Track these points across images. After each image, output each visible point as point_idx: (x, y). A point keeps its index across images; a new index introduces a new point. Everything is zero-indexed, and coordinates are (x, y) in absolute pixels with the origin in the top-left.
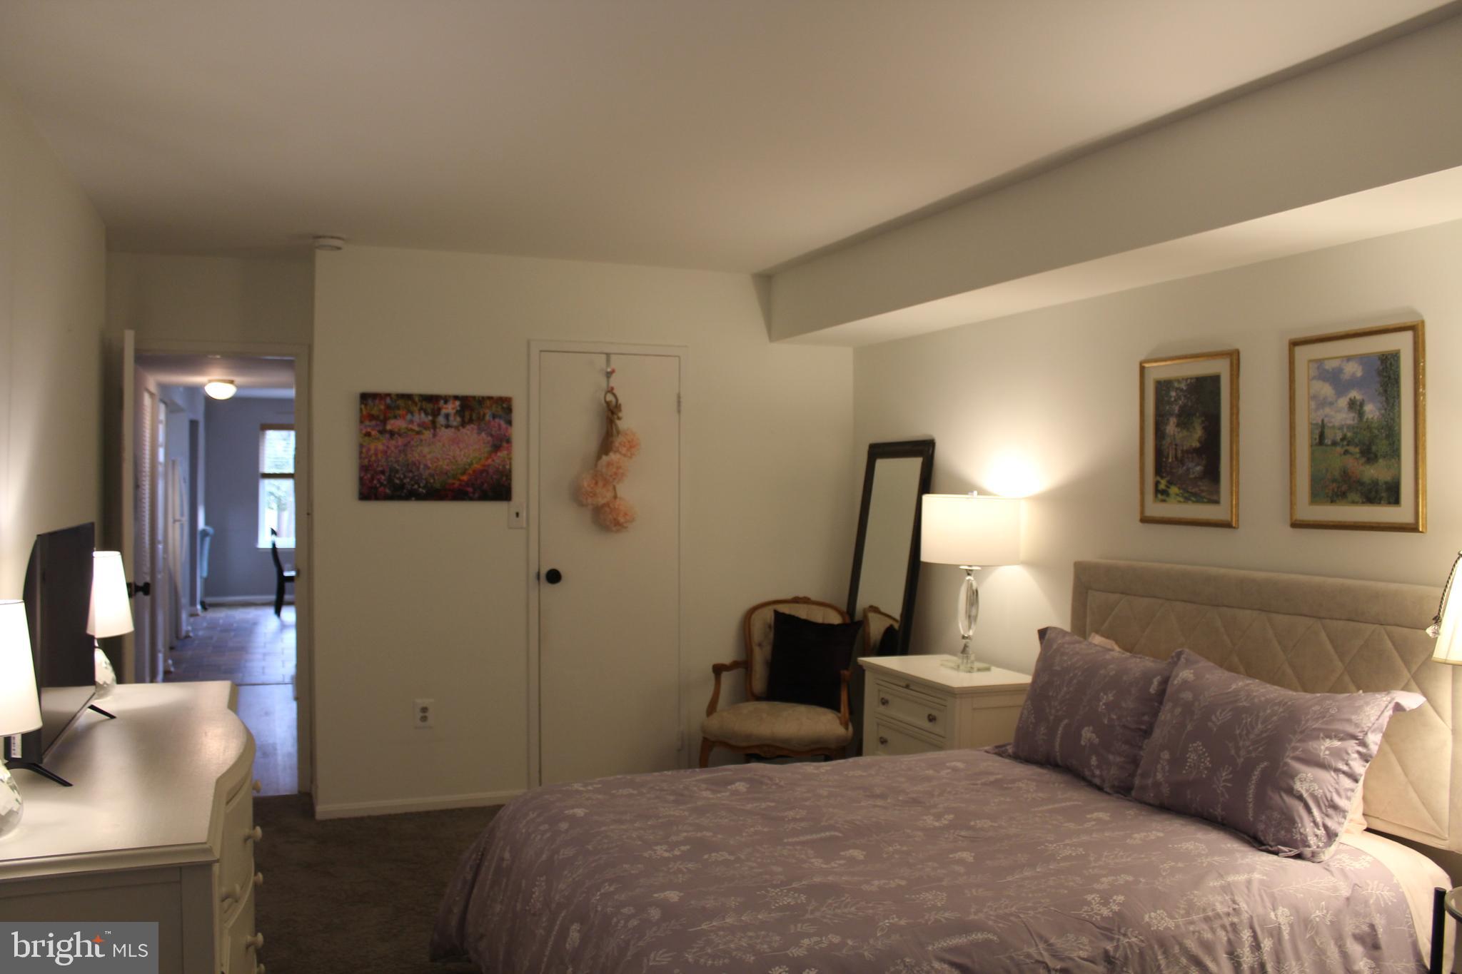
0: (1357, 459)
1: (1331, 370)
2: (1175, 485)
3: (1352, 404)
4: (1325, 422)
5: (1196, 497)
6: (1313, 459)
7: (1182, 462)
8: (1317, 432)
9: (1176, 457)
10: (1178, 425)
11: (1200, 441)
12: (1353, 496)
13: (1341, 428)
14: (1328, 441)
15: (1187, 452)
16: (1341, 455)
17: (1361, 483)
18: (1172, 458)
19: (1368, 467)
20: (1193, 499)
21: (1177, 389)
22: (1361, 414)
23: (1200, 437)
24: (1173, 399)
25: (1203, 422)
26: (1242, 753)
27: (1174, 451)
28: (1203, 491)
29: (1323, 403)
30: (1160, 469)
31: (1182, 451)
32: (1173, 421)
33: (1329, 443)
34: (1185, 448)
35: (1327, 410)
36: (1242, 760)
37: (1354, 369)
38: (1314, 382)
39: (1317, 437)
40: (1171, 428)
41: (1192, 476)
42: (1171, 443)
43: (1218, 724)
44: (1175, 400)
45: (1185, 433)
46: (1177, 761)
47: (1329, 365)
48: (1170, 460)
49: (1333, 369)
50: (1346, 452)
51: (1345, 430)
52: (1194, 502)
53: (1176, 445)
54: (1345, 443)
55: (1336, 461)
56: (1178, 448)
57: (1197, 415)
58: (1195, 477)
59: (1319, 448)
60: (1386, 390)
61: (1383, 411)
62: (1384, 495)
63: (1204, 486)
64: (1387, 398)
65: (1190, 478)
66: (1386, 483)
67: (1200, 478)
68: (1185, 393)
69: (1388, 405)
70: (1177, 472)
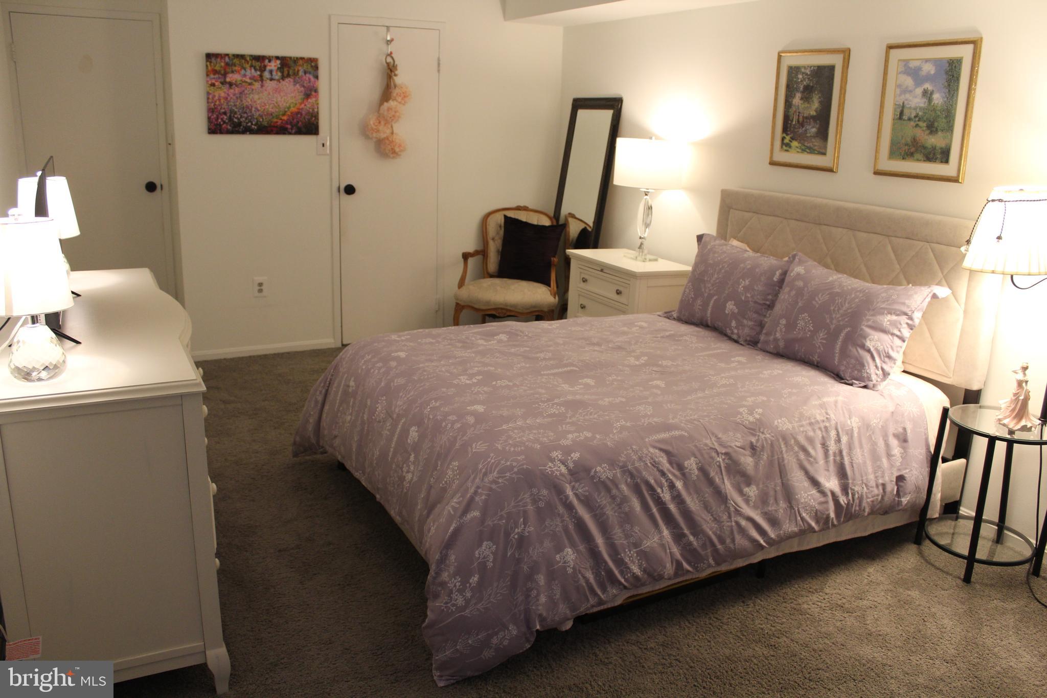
0: (923, 130)
1: (913, 68)
2: (796, 140)
3: (925, 93)
4: (905, 104)
5: (811, 151)
6: (894, 129)
7: (802, 125)
8: (899, 110)
9: (798, 121)
10: (802, 99)
11: (816, 111)
12: (917, 156)
13: (915, 109)
14: (905, 117)
15: (806, 118)
16: (913, 127)
17: (925, 148)
18: (795, 122)
19: (931, 136)
20: (808, 150)
21: (803, 73)
22: (930, 100)
23: (817, 108)
24: (799, 80)
25: (820, 97)
26: (834, 322)
27: (797, 117)
28: (815, 146)
29: (906, 91)
30: (785, 129)
31: (803, 117)
32: (798, 96)
33: (906, 119)
34: (805, 115)
35: (907, 96)
36: (834, 326)
37: (929, 68)
38: (900, 75)
39: (898, 114)
40: (797, 100)
42: (795, 112)
43: (819, 302)
44: (801, 81)
45: (806, 105)
46: (791, 326)
47: (913, 65)
48: (794, 123)
49: (915, 67)
50: (917, 126)
51: (918, 110)
52: (808, 153)
53: (799, 112)
54: (917, 119)
55: (909, 131)
56: (800, 115)
57: (816, 92)
58: (811, 136)
59: (899, 121)
60: (949, 85)
61: (946, 99)
62: (939, 156)
63: (817, 143)
64: (949, 91)
65: (807, 136)
66: (941, 148)
67: (814, 137)
68: (809, 77)
69: (949, 95)
70: (798, 131)
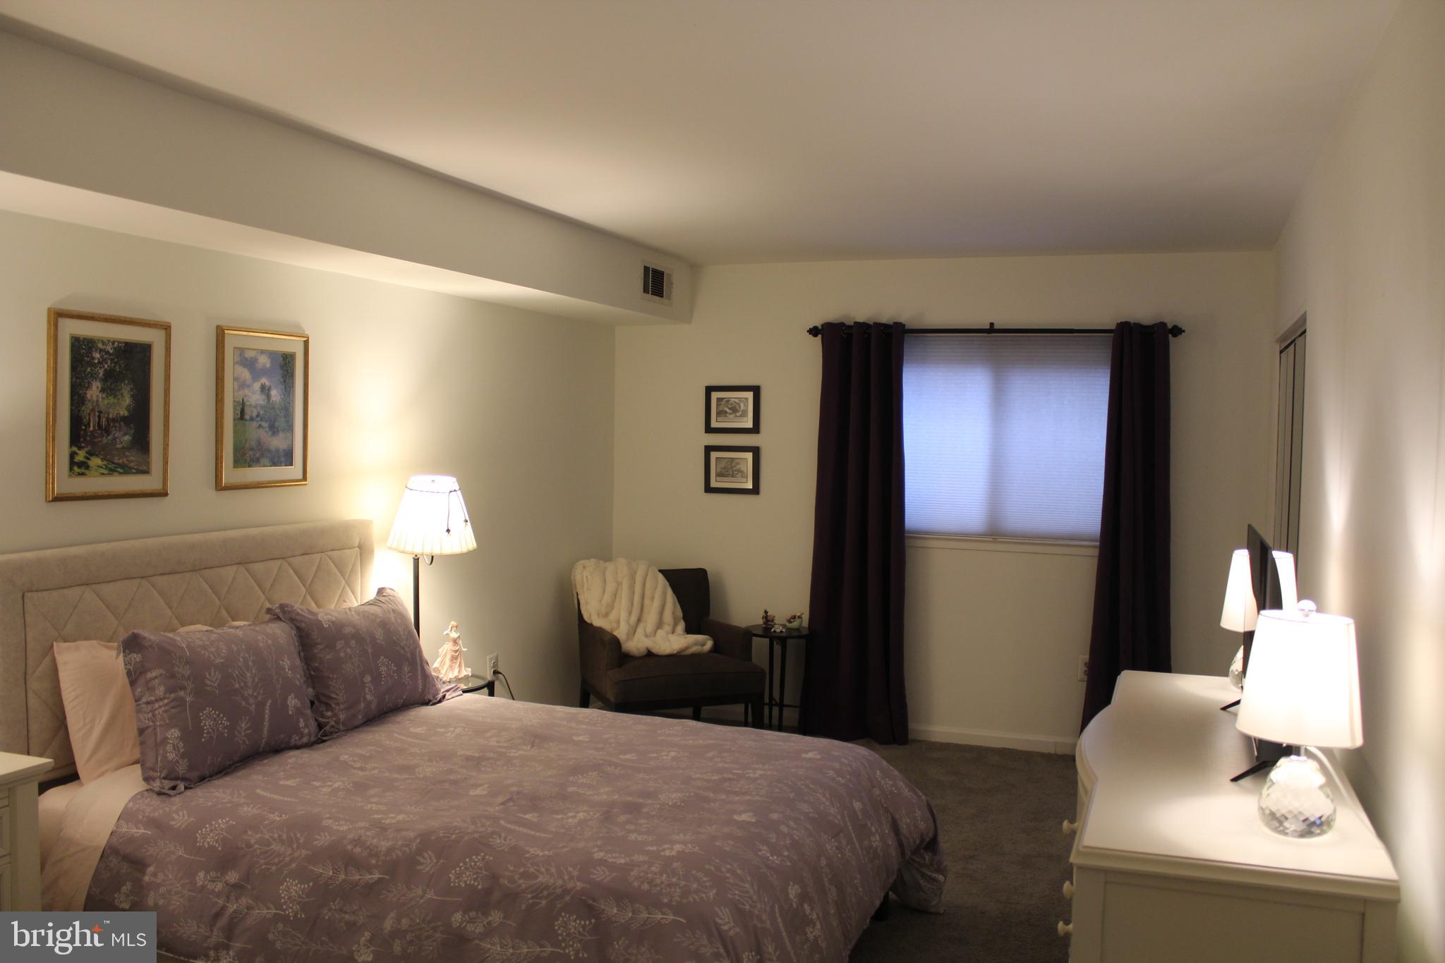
0: (266, 432)
1: (249, 359)
2: (97, 456)
3: (263, 388)
4: (245, 401)
5: (126, 470)
6: (235, 432)
7: (107, 432)
8: (239, 408)
9: (100, 426)
10: (103, 390)
11: (128, 410)
12: (264, 462)
13: (255, 407)
14: (247, 417)
15: (114, 420)
16: (256, 429)
17: (269, 452)
18: (94, 426)
19: (274, 438)
21: (101, 350)
22: (269, 397)
23: (129, 405)
24: (96, 361)
27: (97, 419)
28: (131, 461)
29: (243, 385)
30: (75, 439)
31: (108, 419)
32: (96, 386)
34: (111, 416)
35: (246, 391)
37: (264, 361)
38: (237, 366)
39: (239, 412)
40: (94, 392)
41: (119, 446)
42: (93, 410)
44: (99, 362)
45: (112, 400)
47: (249, 354)
48: (91, 429)
49: (251, 358)
50: (260, 426)
51: (259, 408)
52: (120, 473)
53: (100, 412)
54: (259, 419)
55: (255, 433)
56: (102, 415)
57: (126, 382)
58: (123, 448)
59: (241, 422)
60: (285, 381)
61: (282, 396)
62: (282, 459)
63: (133, 457)
64: (285, 388)
65: (117, 448)
66: (284, 450)
67: (128, 449)
68: (112, 357)
69: (286, 391)
70: (100, 441)
